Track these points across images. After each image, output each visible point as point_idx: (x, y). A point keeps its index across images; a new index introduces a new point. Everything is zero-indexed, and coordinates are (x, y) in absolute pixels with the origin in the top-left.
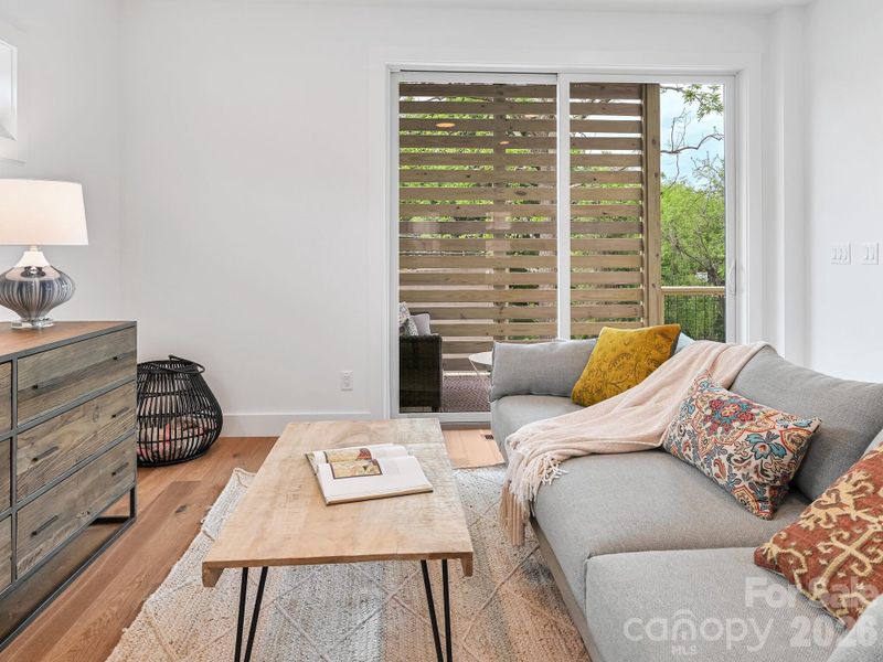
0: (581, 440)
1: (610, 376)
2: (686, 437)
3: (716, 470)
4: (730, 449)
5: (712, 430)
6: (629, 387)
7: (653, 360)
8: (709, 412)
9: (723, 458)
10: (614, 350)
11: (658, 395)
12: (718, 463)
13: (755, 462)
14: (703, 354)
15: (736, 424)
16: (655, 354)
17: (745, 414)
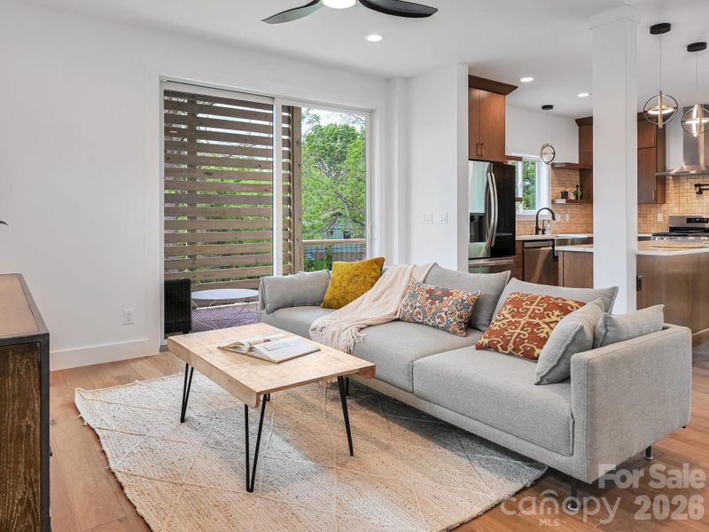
0: (362, 320)
1: (349, 288)
2: (417, 309)
3: (438, 320)
4: (446, 309)
5: (432, 303)
6: (363, 293)
7: (373, 277)
8: (428, 295)
9: (443, 314)
10: (349, 273)
11: (385, 294)
12: (440, 317)
13: (457, 313)
14: (402, 272)
15: (445, 298)
16: (373, 274)
17: (448, 294)
